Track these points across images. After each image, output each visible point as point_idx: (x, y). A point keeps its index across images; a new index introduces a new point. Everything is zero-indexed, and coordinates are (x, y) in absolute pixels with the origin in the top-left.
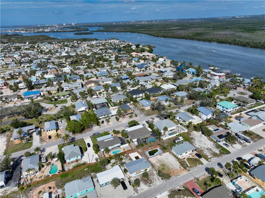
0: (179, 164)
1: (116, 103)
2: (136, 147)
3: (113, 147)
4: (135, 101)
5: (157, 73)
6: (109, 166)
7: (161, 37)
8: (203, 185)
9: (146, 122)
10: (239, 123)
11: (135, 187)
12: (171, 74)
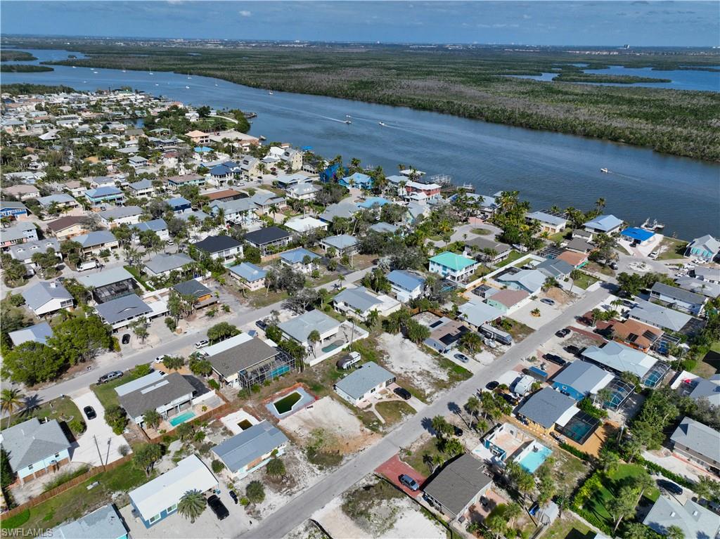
0: (358, 423)
1: (160, 279)
2: (239, 396)
3: (169, 406)
4: (219, 270)
5: (269, 190)
6: (164, 463)
7: (269, 89)
8: (422, 463)
9: (258, 323)
10: (483, 301)
11: (252, 505)
12: (308, 190)
